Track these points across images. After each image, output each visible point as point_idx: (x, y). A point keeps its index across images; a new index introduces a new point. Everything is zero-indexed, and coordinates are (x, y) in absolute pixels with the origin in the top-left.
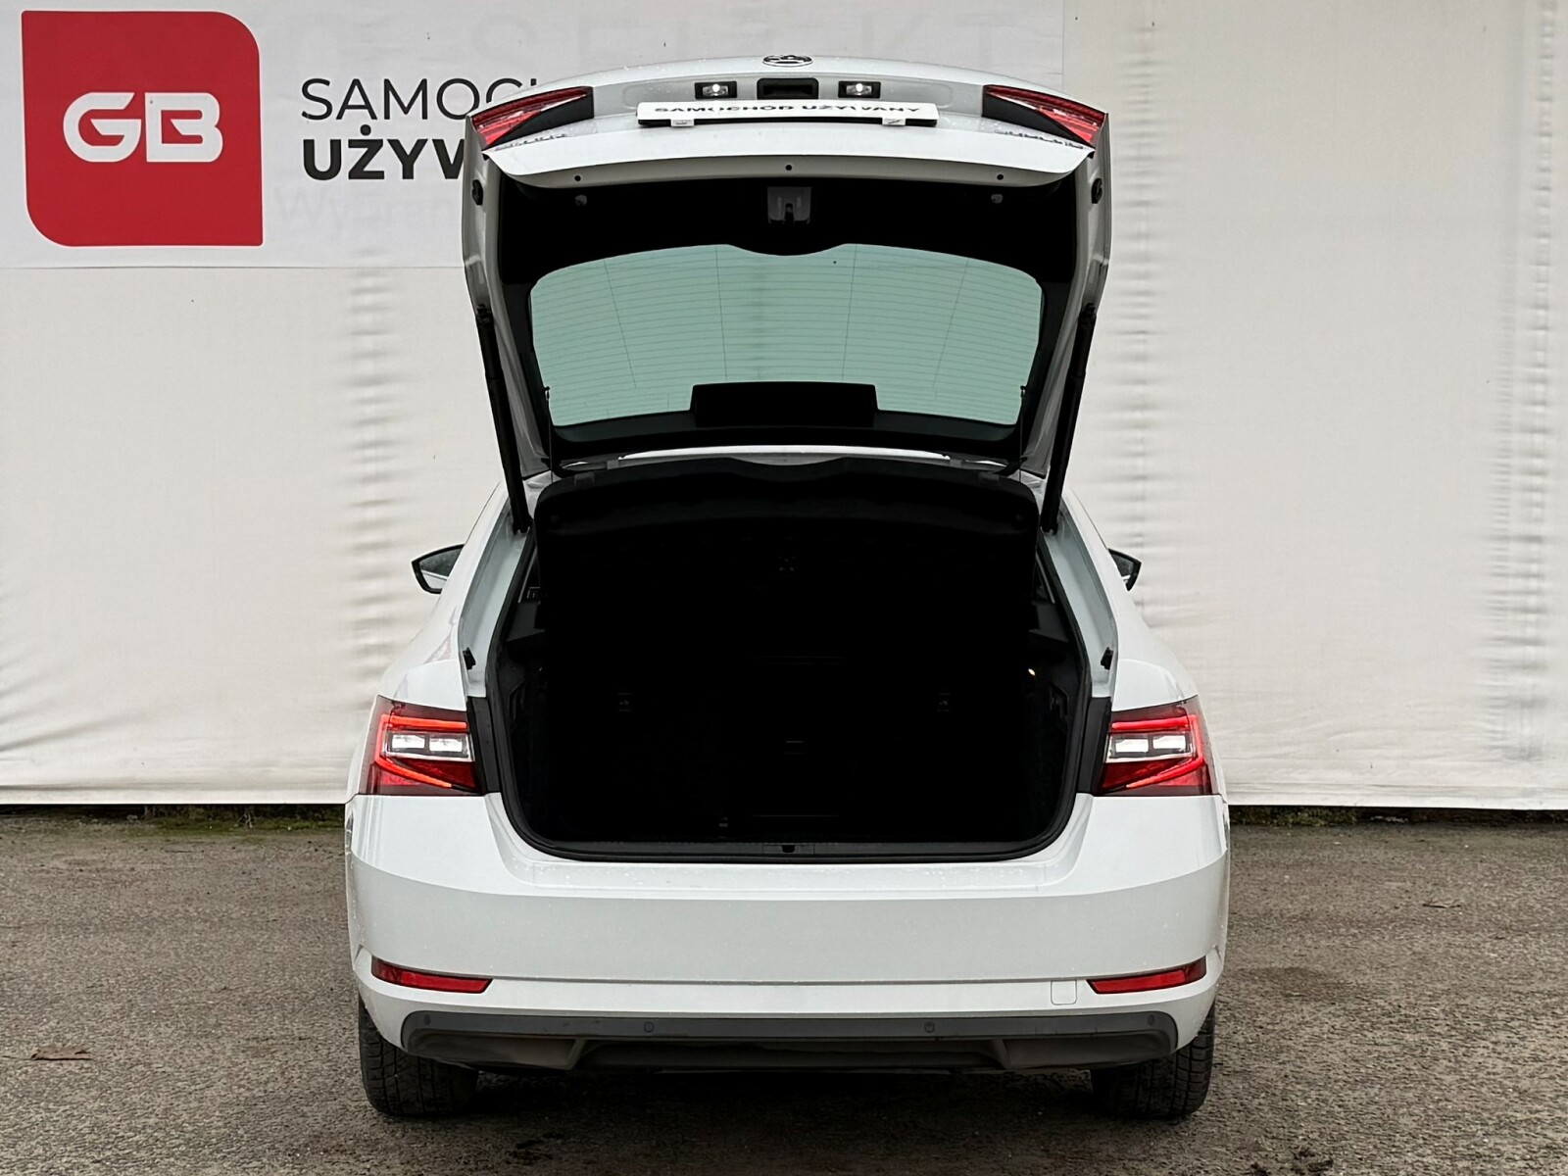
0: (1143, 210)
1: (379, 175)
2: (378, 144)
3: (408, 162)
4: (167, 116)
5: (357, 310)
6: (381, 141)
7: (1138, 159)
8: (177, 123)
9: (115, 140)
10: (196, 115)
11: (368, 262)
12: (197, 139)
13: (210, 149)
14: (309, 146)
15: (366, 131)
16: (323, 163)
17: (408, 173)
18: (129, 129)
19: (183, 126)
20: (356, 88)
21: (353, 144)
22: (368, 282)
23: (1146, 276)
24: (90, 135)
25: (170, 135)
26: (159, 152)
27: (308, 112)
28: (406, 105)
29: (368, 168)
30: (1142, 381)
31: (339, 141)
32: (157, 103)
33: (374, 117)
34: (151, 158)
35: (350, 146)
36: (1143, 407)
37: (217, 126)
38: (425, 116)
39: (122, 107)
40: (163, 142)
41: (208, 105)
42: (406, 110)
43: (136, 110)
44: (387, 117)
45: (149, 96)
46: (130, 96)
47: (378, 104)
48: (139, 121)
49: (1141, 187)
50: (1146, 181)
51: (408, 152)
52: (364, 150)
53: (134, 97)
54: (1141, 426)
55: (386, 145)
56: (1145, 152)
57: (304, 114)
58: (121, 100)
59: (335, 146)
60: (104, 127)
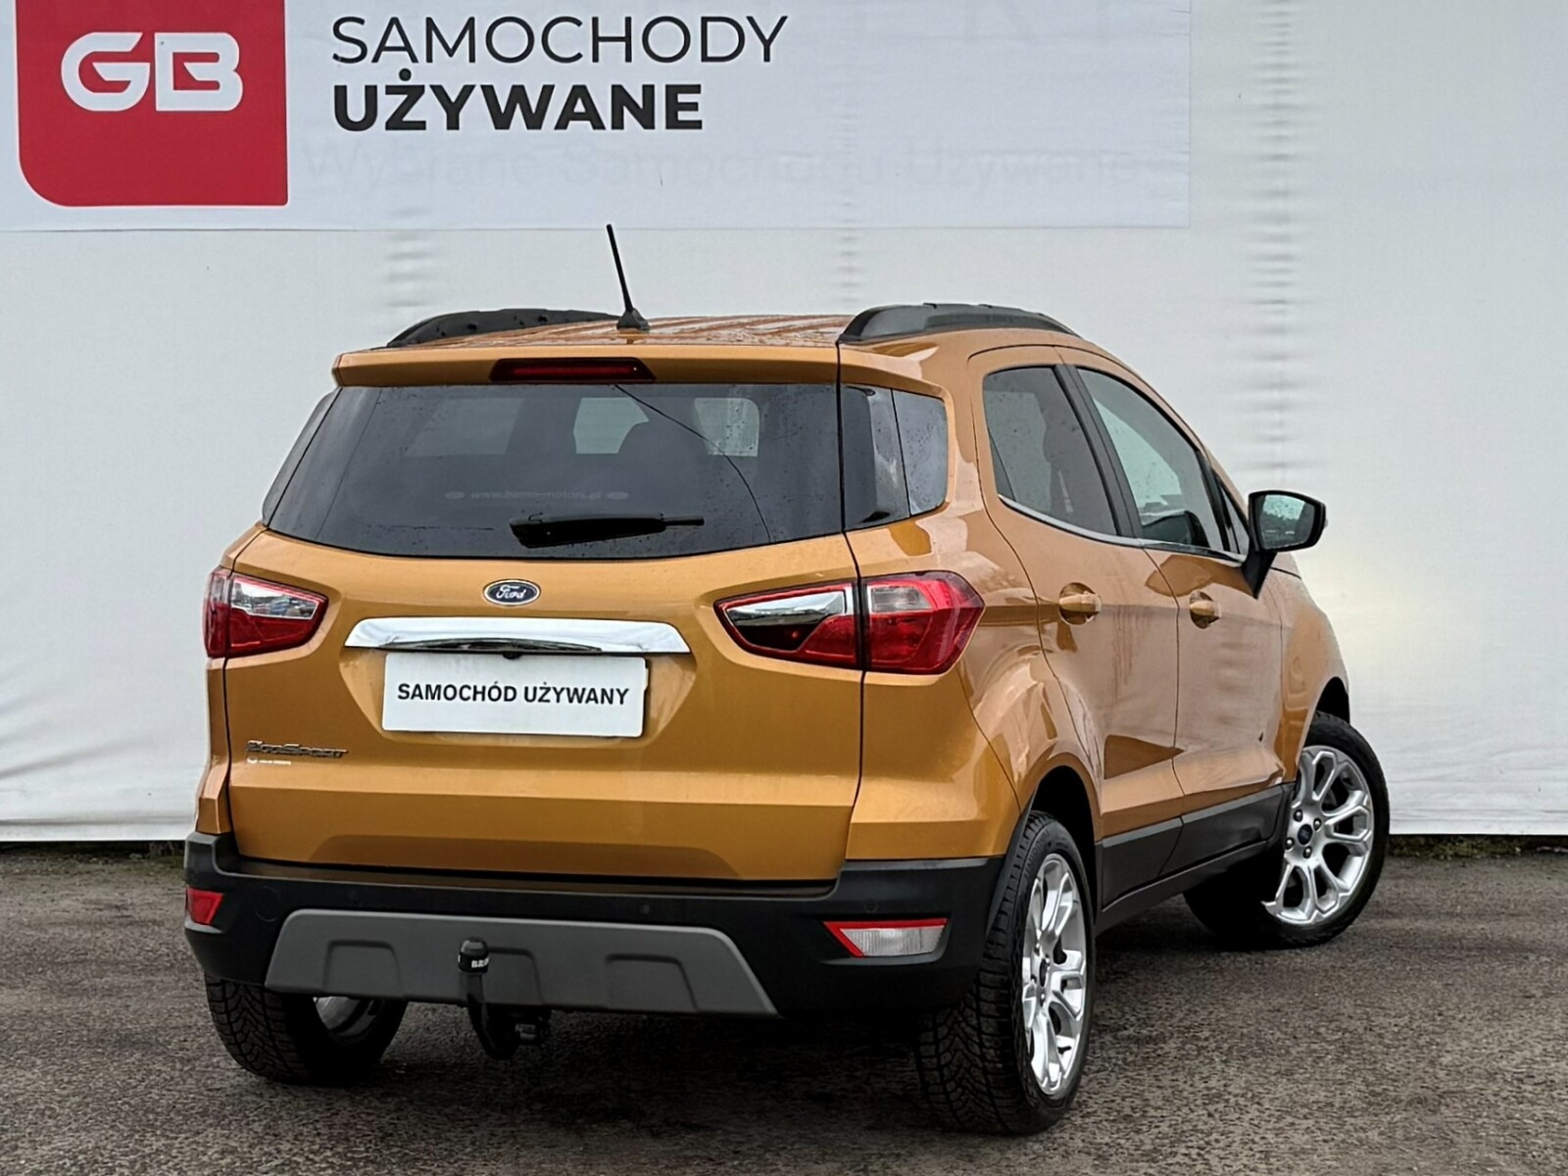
0: (1281, 165)
1: (420, 125)
2: (420, 90)
3: (453, 112)
4: (180, 59)
5: (394, 278)
6: (423, 87)
7: (1277, 107)
8: (190, 67)
9: (120, 86)
10: (213, 57)
11: (407, 224)
12: (213, 85)
13: (228, 96)
14: (341, 93)
15: (405, 74)
16: (356, 111)
17: (453, 124)
18: (136, 74)
19: (198, 71)
20: (394, 28)
21: (391, 90)
22: (407, 247)
23: (1284, 239)
24: (91, 79)
25: (183, 81)
26: (170, 100)
27: (340, 55)
28: (451, 46)
29: (407, 118)
30: (1279, 357)
31: (375, 87)
32: (168, 44)
33: (414, 59)
34: (162, 106)
35: (387, 93)
36: (1281, 385)
37: (236, 70)
38: (472, 59)
39: (129, 49)
40: (176, 88)
41: (226, 46)
42: (451, 52)
43: (144, 53)
44: (429, 59)
45: (159, 37)
46: (138, 36)
47: (419, 48)
48: (147, 65)
49: (1279, 138)
50: (1283, 132)
51: (453, 99)
52: (403, 97)
53: (142, 38)
54: (1280, 407)
55: (428, 90)
56: (1283, 99)
57: (336, 57)
58: (128, 41)
59: (371, 92)
60: (107, 71)
